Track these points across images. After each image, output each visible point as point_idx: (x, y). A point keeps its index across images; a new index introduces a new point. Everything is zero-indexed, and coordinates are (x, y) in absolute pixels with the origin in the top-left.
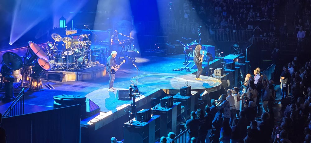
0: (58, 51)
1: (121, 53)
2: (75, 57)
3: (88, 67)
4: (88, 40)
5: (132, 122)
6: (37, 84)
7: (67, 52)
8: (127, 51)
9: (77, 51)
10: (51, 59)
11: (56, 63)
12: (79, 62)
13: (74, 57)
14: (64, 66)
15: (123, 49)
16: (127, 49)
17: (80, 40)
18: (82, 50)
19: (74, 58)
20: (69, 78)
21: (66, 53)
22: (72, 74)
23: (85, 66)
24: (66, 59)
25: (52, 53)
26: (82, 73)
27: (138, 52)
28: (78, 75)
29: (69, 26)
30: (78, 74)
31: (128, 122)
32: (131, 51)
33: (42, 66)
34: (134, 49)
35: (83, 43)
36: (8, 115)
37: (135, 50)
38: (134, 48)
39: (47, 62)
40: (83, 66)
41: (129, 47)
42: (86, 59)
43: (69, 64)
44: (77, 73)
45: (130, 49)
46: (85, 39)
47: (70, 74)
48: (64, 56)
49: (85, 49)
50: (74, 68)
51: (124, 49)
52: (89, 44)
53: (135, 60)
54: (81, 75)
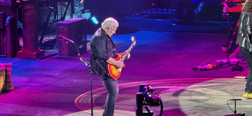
8: (63, 19)
15: (53, 13)
16: (63, 13)
27: (95, 20)
32: (75, 18)
34: (83, 12)
38: (82, 8)
41: (70, 7)
45: (73, 12)
53: (87, 44)
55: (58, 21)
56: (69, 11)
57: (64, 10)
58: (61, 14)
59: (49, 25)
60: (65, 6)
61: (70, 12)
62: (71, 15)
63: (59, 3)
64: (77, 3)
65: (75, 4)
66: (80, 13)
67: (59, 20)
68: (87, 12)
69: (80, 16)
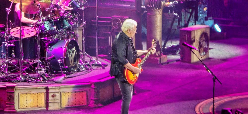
1: (170, 30)
2: (42, 43)
3: (78, 70)
7: (19, 28)
8: (186, 25)
9: (47, 26)
12: (54, 58)
13: (38, 43)
14: (9, 69)
16: (187, 20)
18: (59, 24)
19: (39, 47)
20: (25, 102)
21: (15, 32)
22: (33, 91)
23: (68, 70)
24: (16, 48)
26: (60, 88)
27: (218, 28)
28: (50, 95)
30: (50, 91)
34: (206, 19)
37: (210, 22)
38: (206, 15)
40: (64, 69)
41: (193, 14)
42: (70, 48)
43: (26, 62)
44: (47, 89)
45: (196, 19)
47: (26, 92)
48: (11, 39)
49: (69, 21)
51: (180, 20)
52: (81, 6)
53: (210, 51)
54: (58, 95)
55: (181, 27)
56: (192, 17)
57: (187, 17)
58: (185, 20)
59: (173, 31)
60: (188, 12)
61: (194, 19)
62: (194, 21)
63: (183, 10)
64: (201, 10)
65: (199, 11)
66: (203, 20)
67: (183, 27)
68: (210, 19)
69: (203, 24)
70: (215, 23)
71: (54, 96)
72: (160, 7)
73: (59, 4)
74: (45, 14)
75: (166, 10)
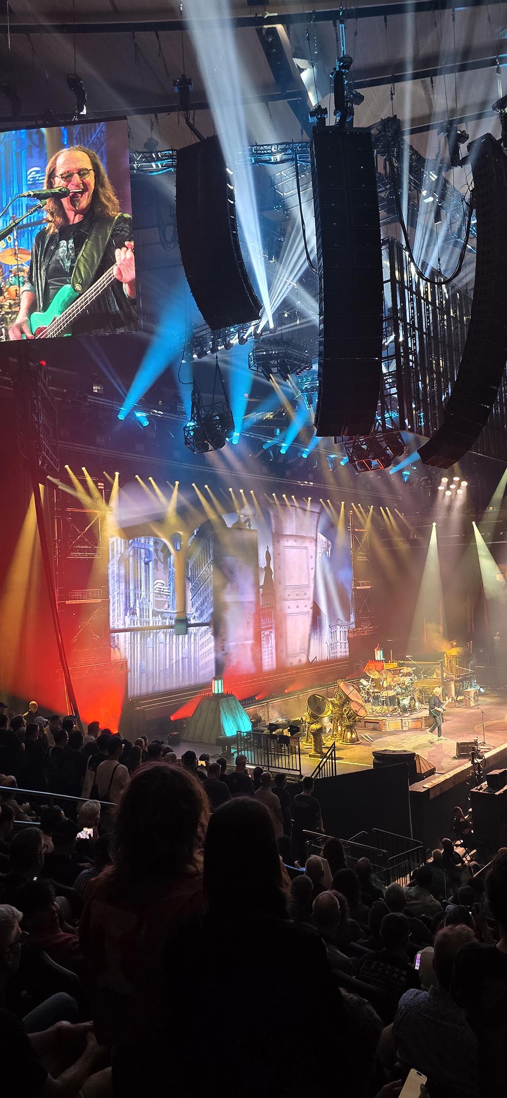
0: (376, 690)
1: (459, 691)
4: (413, 675)
5: (481, 788)
6: (352, 734)
10: (367, 701)
11: (373, 707)
12: (404, 705)
14: (383, 711)
17: (403, 676)
18: (405, 689)
19: (397, 700)
20: (392, 727)
21: (384, 694)
22: (395, 721)
23: (411, 711)
24: (386, 701)
25: (368, 693)
26: (408, 719)
28: (403, 723)
29: (387, 658)
31: (476, 788)
33: (356, 711)
35: (407, 680)
36: (316, 776)
37: (478, 687)
39: (362, 706)
40: (409, 711)
42: (411, 700)
44: (402, 720)
46: (409, 674)
48: (383, 697)
50: (396, 714)
51: (463, 686)
52: (415, 680)
54: (407, 723)
69: (475, 688)
70: (481, 687)
71: (405, 723)
72: (453, 681)
73: (404, 680)
74: (398, 684)
75: (456, 682)
